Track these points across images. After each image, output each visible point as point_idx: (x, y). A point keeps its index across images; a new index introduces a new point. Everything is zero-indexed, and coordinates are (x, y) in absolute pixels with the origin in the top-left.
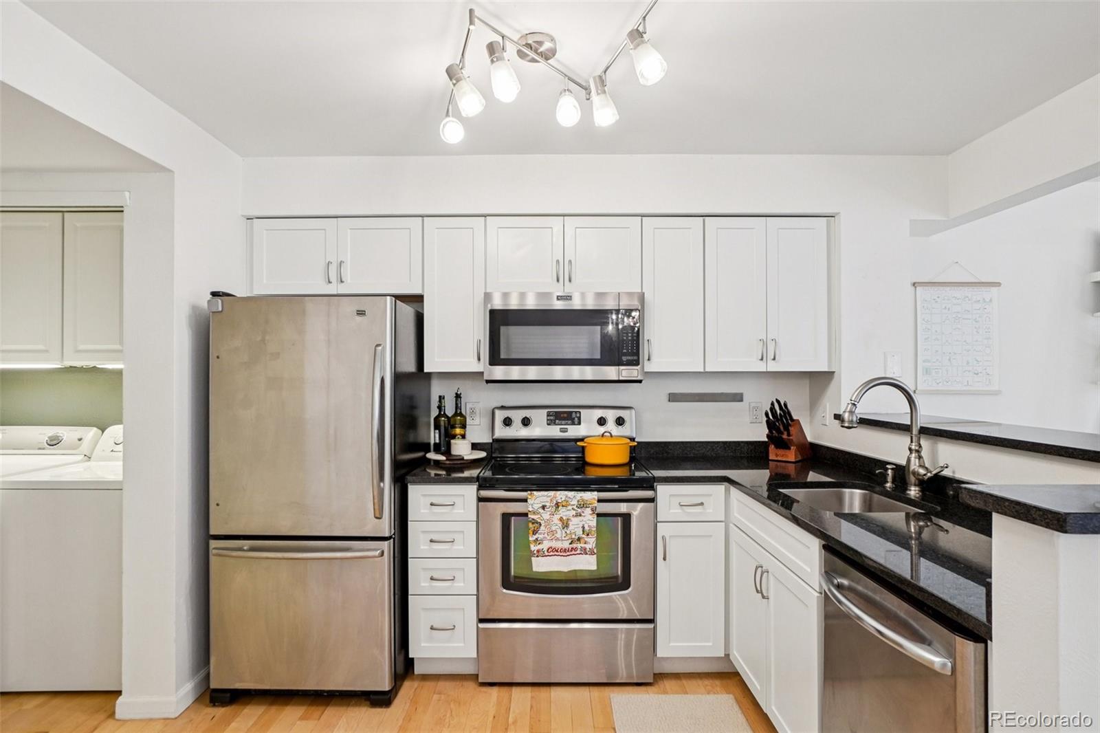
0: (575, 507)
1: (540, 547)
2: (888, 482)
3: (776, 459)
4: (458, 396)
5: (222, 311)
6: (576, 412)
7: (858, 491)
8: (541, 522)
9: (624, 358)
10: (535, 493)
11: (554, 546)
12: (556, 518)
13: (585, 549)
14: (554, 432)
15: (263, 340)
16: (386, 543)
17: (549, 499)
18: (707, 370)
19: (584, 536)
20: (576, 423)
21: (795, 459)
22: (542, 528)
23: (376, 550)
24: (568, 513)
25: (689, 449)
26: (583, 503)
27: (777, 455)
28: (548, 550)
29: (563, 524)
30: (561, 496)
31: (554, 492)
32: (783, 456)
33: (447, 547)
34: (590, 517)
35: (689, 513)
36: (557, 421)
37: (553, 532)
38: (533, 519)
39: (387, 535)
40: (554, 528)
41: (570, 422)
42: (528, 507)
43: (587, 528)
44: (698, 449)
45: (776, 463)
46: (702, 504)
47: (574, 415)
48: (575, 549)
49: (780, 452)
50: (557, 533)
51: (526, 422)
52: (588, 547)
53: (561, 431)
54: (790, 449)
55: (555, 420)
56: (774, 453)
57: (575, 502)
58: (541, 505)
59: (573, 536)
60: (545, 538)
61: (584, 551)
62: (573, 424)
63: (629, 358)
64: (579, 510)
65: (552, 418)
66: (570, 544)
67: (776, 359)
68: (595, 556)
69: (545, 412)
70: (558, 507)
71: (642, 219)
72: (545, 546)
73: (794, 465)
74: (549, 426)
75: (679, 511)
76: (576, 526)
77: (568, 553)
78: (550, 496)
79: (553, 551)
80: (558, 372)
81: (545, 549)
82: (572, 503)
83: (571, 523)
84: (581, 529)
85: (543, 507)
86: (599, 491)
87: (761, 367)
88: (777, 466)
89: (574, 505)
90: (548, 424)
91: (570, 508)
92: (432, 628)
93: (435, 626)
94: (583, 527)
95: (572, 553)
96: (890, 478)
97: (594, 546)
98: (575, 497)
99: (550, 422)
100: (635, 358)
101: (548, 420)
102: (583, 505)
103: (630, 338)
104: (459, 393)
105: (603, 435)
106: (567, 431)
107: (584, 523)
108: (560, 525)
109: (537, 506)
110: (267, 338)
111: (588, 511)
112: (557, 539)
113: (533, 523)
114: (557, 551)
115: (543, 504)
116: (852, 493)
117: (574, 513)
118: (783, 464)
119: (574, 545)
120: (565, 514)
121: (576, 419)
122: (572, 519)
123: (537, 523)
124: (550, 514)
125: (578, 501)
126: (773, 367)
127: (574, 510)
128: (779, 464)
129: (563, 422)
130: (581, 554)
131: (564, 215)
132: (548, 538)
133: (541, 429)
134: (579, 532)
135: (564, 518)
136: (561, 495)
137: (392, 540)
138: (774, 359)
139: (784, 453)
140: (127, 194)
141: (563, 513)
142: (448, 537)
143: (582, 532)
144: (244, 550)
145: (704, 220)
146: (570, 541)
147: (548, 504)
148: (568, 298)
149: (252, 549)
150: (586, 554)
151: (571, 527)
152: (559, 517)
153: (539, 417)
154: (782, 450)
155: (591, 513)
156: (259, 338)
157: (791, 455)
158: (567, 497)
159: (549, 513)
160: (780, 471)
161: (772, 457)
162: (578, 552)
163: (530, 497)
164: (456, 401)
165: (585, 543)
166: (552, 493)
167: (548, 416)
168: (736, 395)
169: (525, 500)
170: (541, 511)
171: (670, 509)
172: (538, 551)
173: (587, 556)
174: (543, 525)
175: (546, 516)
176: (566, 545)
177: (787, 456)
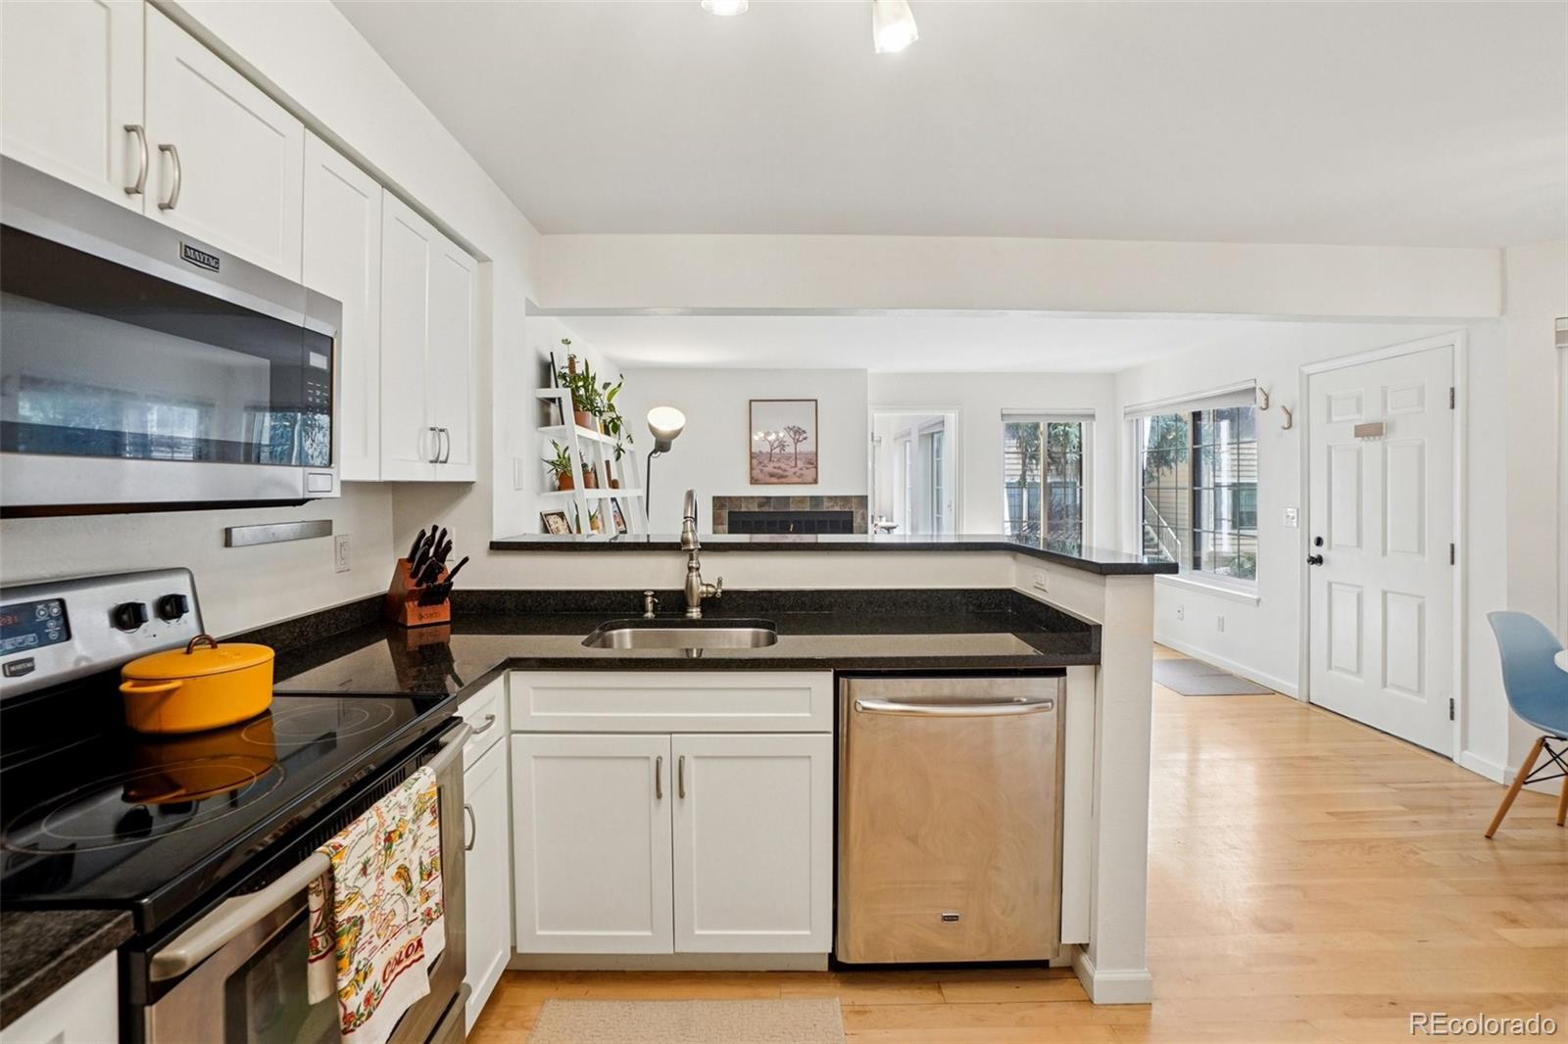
0: (410, 824)
1: (368, 984)
2: (647, 611)
3: (420, 623)
6: (48, 602)
7: (627, 631)
8: (364, 912)
11: (393, 955)
12: (390, 878)
17: (372, 838)
18: (382, 479)
19: (423, 883)
20: (54, 636)
21: (450, 616)
22: (366, 926)
26: (420, 805)
27: (421, 617)
28: (385, 978)
30: (392, 814)
32: (430, 616)
34: (431, 830)
35: (480, 742)
37: (387, 920)
38: (350, 918)
40: (387, 908)
41: (30, 639)
43: (426, 861)
45: (419, 630)
46: (493, 718)
47: (40, 615)
49: (427, 610)
50: (395, 915)
53: (11, 673)
54: (442, 605)
56: (414, 614)
57: (410, 812)
58: (360, 867)
60: (373, 950)
62: (45, 640)
64: (415, 827)
70: (391, 844)
71: (305, 132)
72: (377, 973)
75: (473, 744)
78: (372, 830)
79: (394, 967)
81: (379, 980)
84: (419, 872)
85: (365, 868)
88: (421, 635)
89: (409, 820)
91: (407, 831)
94: (420, 864)
96: (650, 607)
98: (410, 798)
102: (419, 810)
103: (318, 401)
106: (30, 668)
107: (421, 852)
108: (401, 889)
109: (353, 875)
111: (427, 818)
112: (398, 929)
113: (349, 931)
115: (363, 858)
116: (620, 635)
117: (412, 838)
120: (404, 854)
121: (51, 623)
122: (412, 855)
123: (356, 922)
124: (377, 877)
125: (415, 806)
126: (440, 473)
127: (411, 831)
128: (424, 630)
132: (381, 942)
136: (391, 810)
138: (445, 461)
139: (432, 612)
141: (401, 852)
143: (420, 877)
147: (372, 852)
148: (211, 261)
152: (393, 870)
154: (429, 607)
155: (432, 818)
157: (443, 612)
159: (374, 876)
165: (427, 898)
166: (372, 817)
168: (323, 523)
170: (361, 882)
172: (369, 1001)
174: (367, 917)
175: (370, 888)
177: (437, 614)
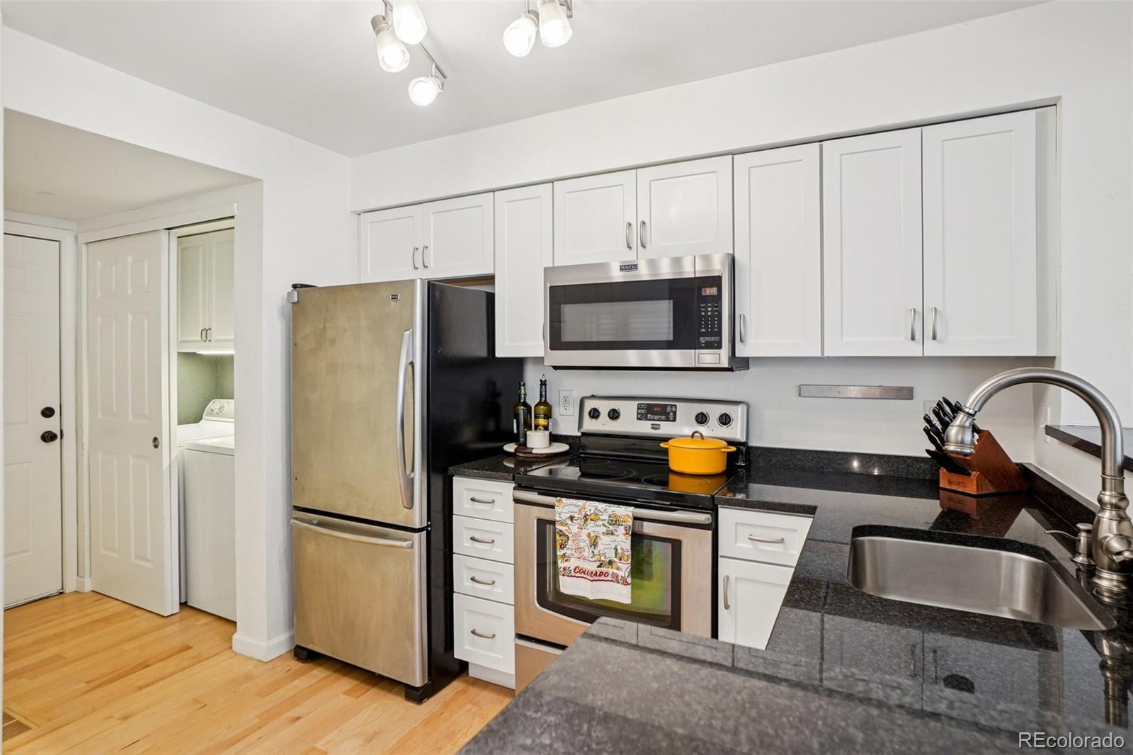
0: (606, 523)
1: (566, 564)
2: (1079, 554)
3: (949, 488)
4: (543, 383)
5: (298, 302)
6: (671, 406)
8: (569, 535)
9: (702, 340)
10: (564, 500)
11: (581, 566)
12: (584, 533)
13: (617, 576)
14: (645, 428)
15: (324, 328)
16: (416, 535)
17: (577, 509)
18: (826, 354)
19: (616, 560)
20: (671, 419)
21: (978, 491)
22: (570, 542)
23: (406, 540)
24: (597, 529)
25: (826, 462)
26: (615, 519)
27: (950, 482)
28: (575, 569)
29: (591, 540)
30: (590, 508)
31: (584, 501)
32: (959, 483)
33: (487, 548)
34: (623, 538)
35: (761, 550)
36: (649, 415)
37: (580, 550)
38: (561, 531)
39: (417, 526)
40: (582, 545)
41: (663, 417)
42: (554, 515)
43: (619, 551)
44: (839, 462)
45: (949, 493)
46: (782, 541)
47: (669, 409)
48: (606, 574)
49: (955, 478)
50: (584, 551)
51: (614, 415)
52: (621, 574)
53: (652, 428)
54: (969, 475)
55: (647, 415)
56: (946, 479)
57: (605, 517)
58: (569, 515)
59: (603, 558)
60: (572, 554)
61: (616, 579)
62: (667, 420)
63: (708, 339)
64: (611, 527)
65: (643, 411)
66: (598, 567)
67: (938, 337)
68: (630, 586)
69: (635, 403)
70: (586, 520)
71: (733, 158)
72: (572, 564)
73: (975, 499)
74: (639, 421)
75: (749, 545)
76: (607, 546)
77: (595, 578)
78: (577, 506)
79: (580, 572)
80: (632, 357)
81: (572, 568)
82: (602, 517)
83: (600, 542)
84: (614, 551)
85: (572, 518)
86: (636, 506)
87: (914, 350)
88: (950, 499)
89: (604, 520)
90: (638, 419)
91: (600, 523)
92: (473, 632)
93: (477, 631)
94: (616, 549)
95: (601, 578)
96: (1082, 548)
97: (627, 575)
98: (607, 510)
99: (641, 417)
100: (716, 339)
101: (638, 414)
102: (615, 521)
103: (709, 313)
104: (543, 380)
105: (693, 436)
106: (659, 429)
107: (617, 543)
108: (588, 542)
109: (565, 516)
110: (327, 325)
111: (621, 530)
112: (585, 559)
113: (560, 535)
114: (585, 574)
115: (571, 514)
117: (604, 529)
118: (961, 497)
119: (604, 570)
120: (594, 529)
121: (671, 414)
122: (602, 536)
123: (565, 535)
124: (579, 528)
125: (610, 516)
126: (933, 349)
127: (605, 526)
128: (953, 495)
129: (656, 417)
130: (612, 581)
131: (636, 168)
132: (576, 555)
133: (631, 424)
134: (611, 555)
135: (592, 534)
136: (591, 506)
137: (425, 532)
138: (934, 338)
139: (960, 481)
140: (236, 205)
141: (591, 528)
142: (488, 537)
143: (614, 555)
144: (313, 524)
145: (821, 147)
146: (598, 564)
147: (576, 515)
148: (632, 267)
149: (320, 524)
150: (618, 582)
151: (600, 547)
152: (587, 532)
153: (629, 410)
154: (958, 476)
155: (624, 532)
156: (322, 326)
157: (969, 484)
158: (596, 509)
159: (577, 526)
160: (954, 506)
161: (943, 484)
162: (609, 578)
163: (557, 504)
164: (541, 388)
165: (617, 569)
166: (581, 503)
167: (638, 409)
168: (900, 389)
169: (553, 507)
170: (569, 522)
171: (736, 542)
172: (564, 569)
173: (620, 585)
174: (571, 539)
175: (574, 529)
176: (593, 567)
177: (965, 486)
